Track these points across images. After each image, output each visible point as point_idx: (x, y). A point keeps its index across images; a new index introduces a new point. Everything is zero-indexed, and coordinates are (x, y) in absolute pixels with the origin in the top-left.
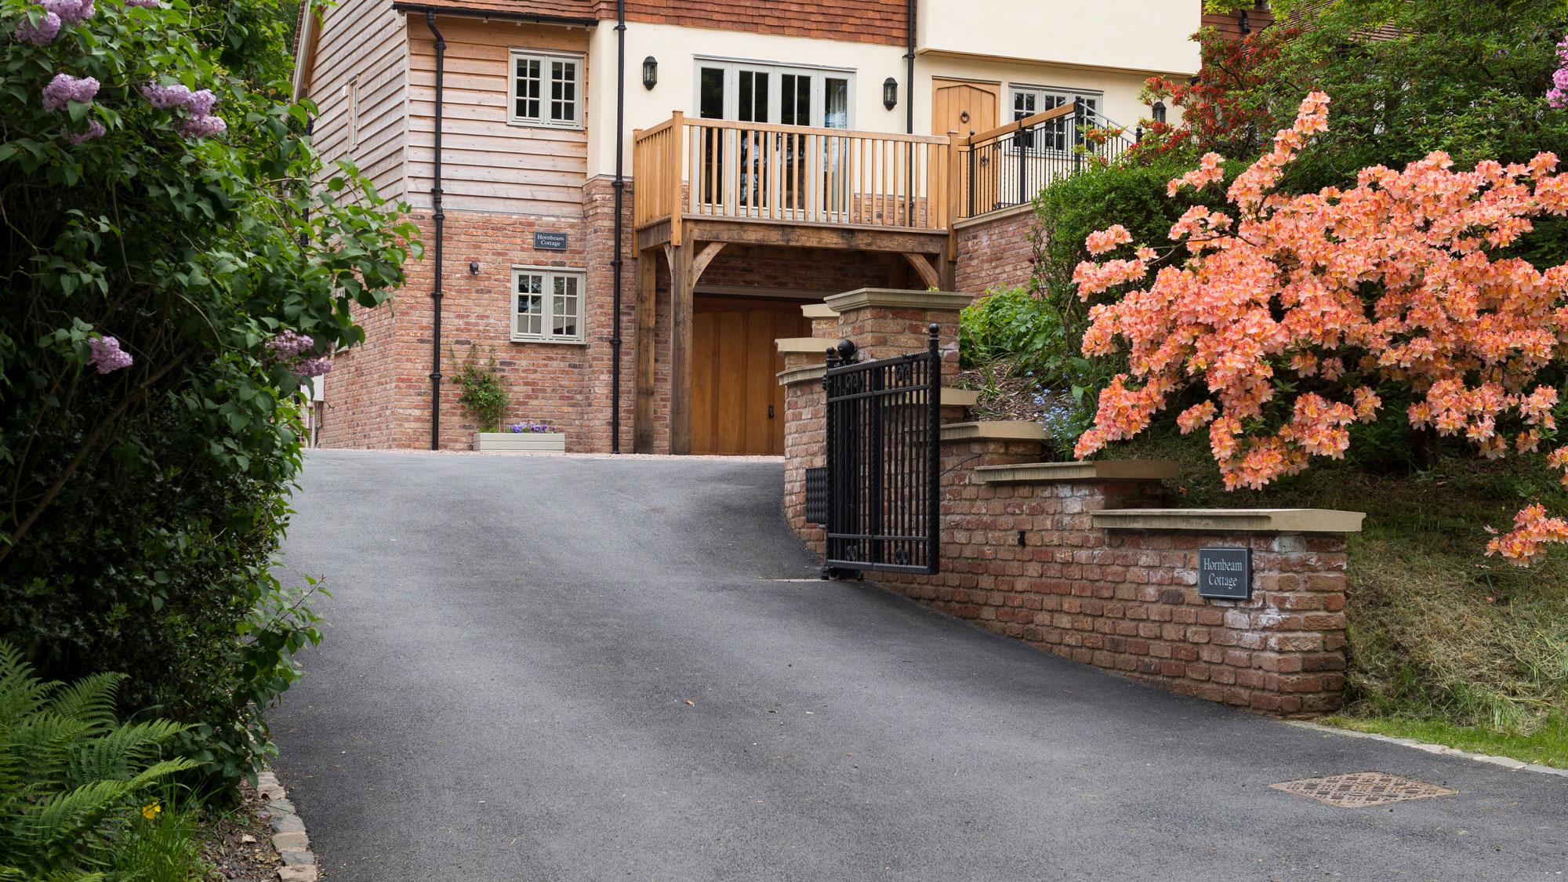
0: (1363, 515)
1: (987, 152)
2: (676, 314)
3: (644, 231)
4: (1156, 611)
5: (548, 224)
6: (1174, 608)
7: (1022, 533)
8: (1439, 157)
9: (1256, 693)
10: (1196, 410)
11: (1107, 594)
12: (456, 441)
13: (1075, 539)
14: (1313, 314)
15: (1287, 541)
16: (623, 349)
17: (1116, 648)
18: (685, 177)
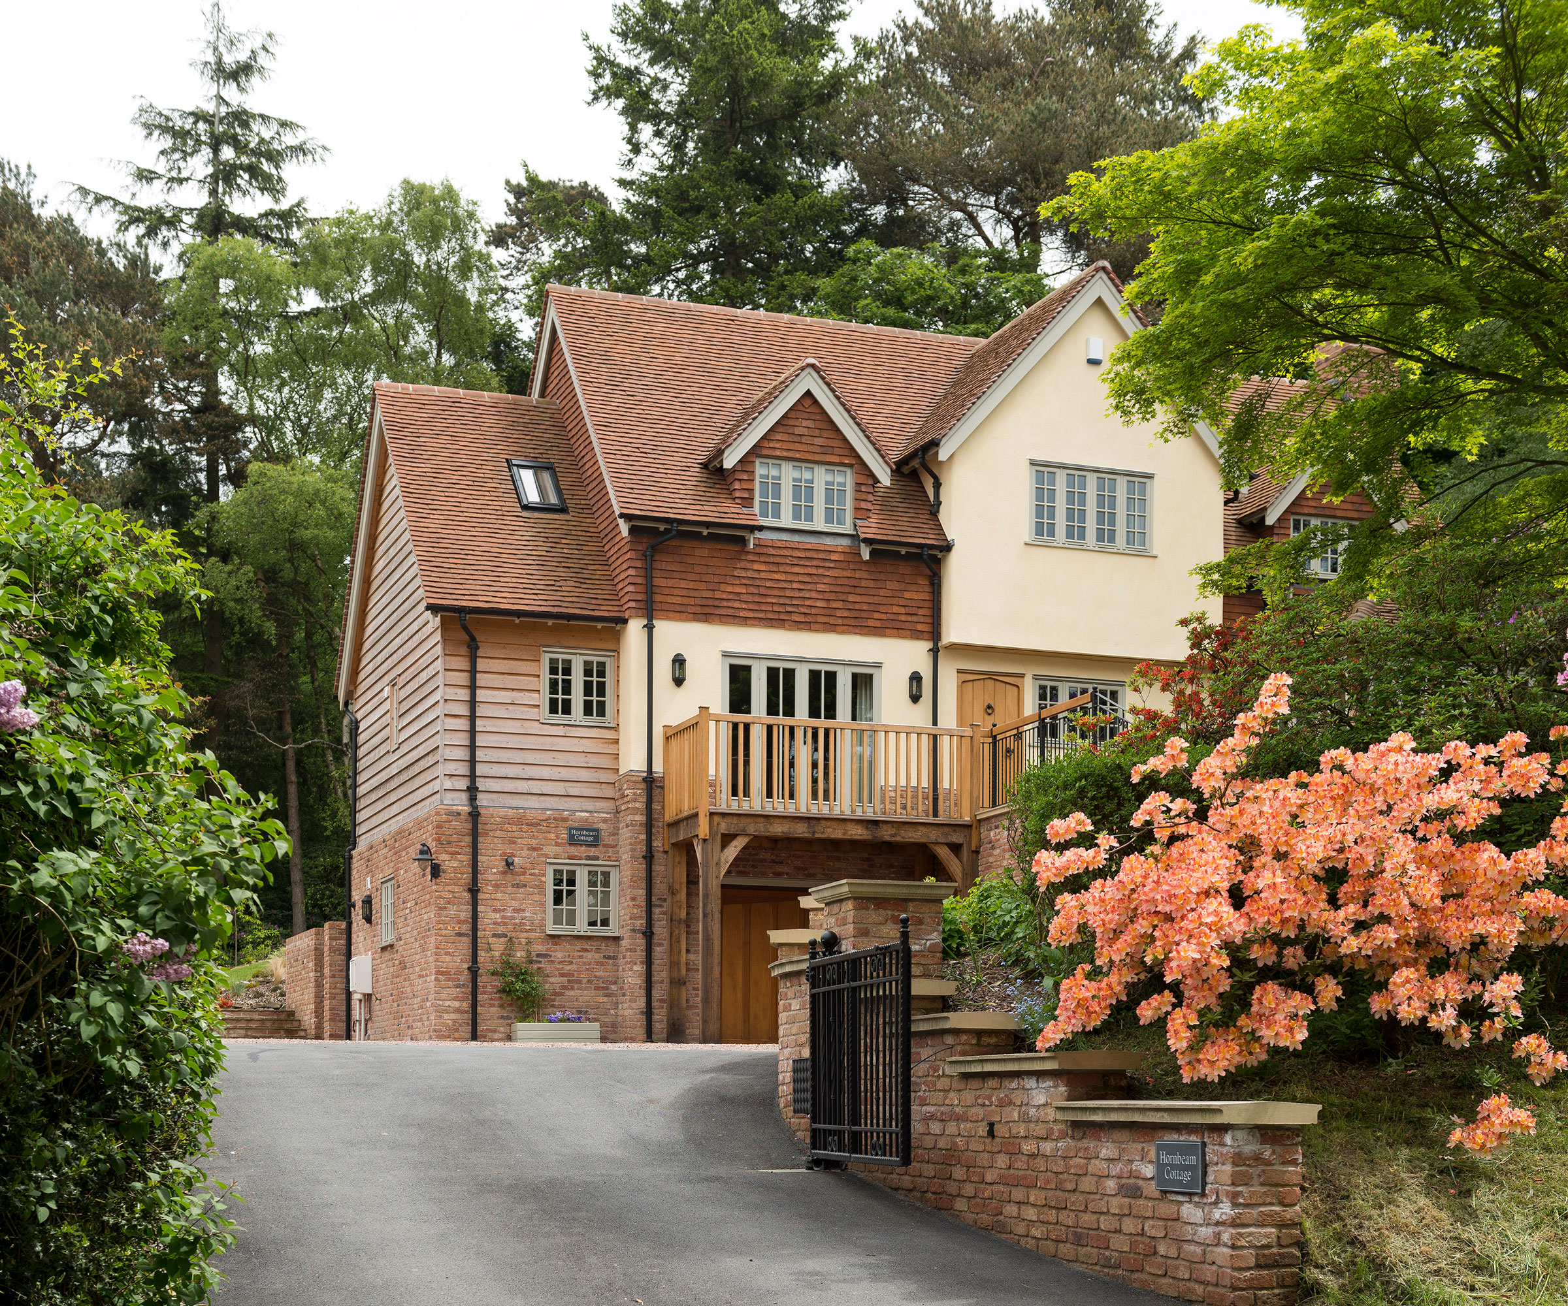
0: (1320, 1107)
1: (1011, 743)
2: (705, 905)
3: (675, 824)
4: (1116, 1204)
5: (581, 819)
6: (1133, 1201)
7: (991, 1125)
8: (1402, 739)
9: (1210, 1288)
10: (1155, 1000)
11: (1070, 1186)
12: (495, 1031)
13: (1040, 1130)
14: (1271, 902)
15: (1240, 1135)
16: (655, 939)
17: (1078, 1241)
18: (712, 771)
